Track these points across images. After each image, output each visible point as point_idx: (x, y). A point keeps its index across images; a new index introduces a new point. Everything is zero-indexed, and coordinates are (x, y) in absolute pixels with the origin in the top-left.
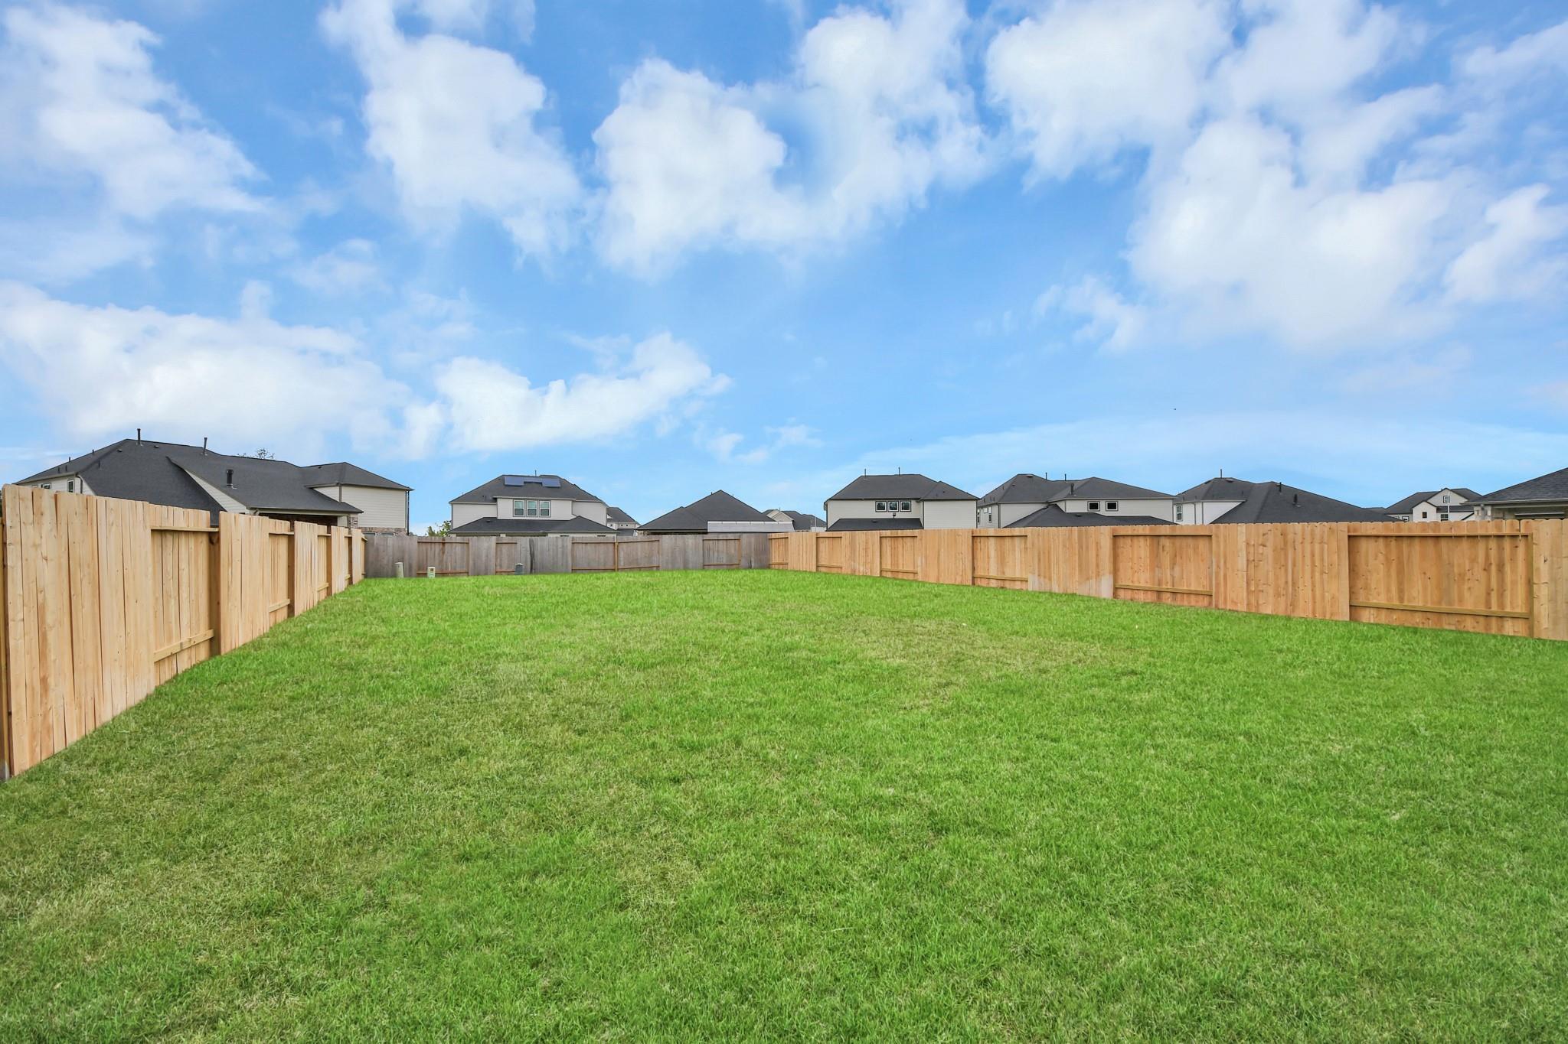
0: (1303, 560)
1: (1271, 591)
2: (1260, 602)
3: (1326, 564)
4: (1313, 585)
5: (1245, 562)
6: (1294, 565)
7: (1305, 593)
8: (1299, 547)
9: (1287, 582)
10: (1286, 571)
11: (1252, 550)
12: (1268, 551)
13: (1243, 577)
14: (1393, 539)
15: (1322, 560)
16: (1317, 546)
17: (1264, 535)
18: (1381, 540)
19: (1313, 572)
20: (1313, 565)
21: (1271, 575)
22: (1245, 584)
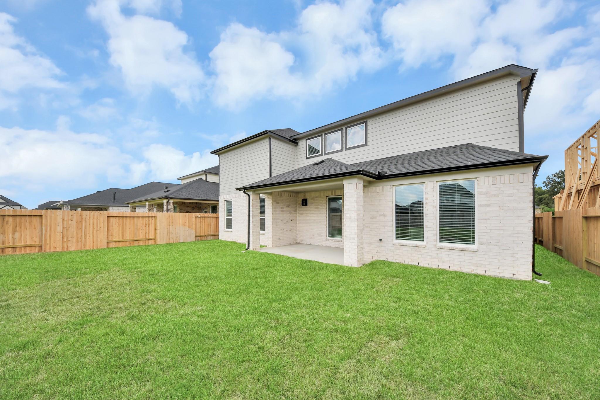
0: (89, 227)
1: (75, 240)
2: (69, 246)
3: (99, 227)
4: (93, 236)
5: (61, 228)
6: (86, 228)
7: (90, 239)
8: (88, 221)
9: (82, 236)
10: (82, 231)
11: (65, 223)
12: (74, 223)
13: (60, 235)
14: (121, 218)
15: (97, 226)
16: (95, 221)
17: (72, 215)
18: (117, 218)
19: (93, 230)
20: (94, 228)
21: (75, 233)
22: (61, 238)
